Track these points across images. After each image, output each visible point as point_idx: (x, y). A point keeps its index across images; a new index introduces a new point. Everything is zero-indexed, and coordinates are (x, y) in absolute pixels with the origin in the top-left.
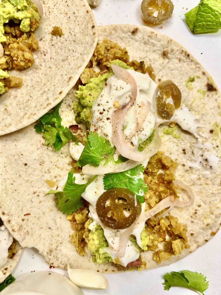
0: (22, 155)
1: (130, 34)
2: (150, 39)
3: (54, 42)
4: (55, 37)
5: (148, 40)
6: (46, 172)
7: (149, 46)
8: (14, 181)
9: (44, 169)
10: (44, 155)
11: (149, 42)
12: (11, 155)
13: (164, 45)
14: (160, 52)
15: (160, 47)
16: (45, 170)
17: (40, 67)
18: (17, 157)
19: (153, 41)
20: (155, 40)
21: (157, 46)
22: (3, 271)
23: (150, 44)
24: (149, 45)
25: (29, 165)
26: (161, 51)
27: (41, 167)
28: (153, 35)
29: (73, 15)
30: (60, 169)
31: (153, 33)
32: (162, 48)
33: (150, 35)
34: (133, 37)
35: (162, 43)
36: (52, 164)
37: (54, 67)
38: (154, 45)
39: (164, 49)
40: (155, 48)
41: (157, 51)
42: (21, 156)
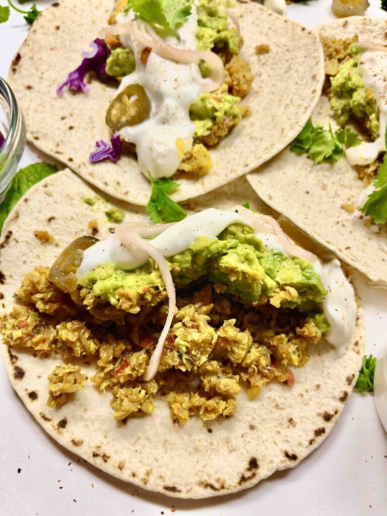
0: (297, 182)
1: (341, 29)
2: (365, 26)
3: (263, 61)
4: (262, 57)
5: (364, 28)
6: (334, 197)
7: (366, 35)
8: (307, 215)
9: (330, 194)
10: (320, 178)
11: (366, 30)
12: (285, 186)
13: (383, 26)
14: (382, 36)
15: (379, 31)
16: (332, 195)
17: (260, 90)
18: (293, 186)
19: (369, 27)
20: (371, 26)
21: (376, 30)
22: (354, 349)
23: (367, 31)
24: (367, 33)
25: (311, 192)
26: (382, 34)
27: (325, 192)
28: (366, 21)
29: (270, 31)
30: (349, 188)
31: (366, 19)
32: (382, 31)
33: (364, 22)
34: (345, 30)
35: (379, 26)
36: (335, 186)
37: (278, 83)
38: (371, 31)
39: (384, 31)
40: (375, 34)
41: (378, 36)
42: (297, 184)
